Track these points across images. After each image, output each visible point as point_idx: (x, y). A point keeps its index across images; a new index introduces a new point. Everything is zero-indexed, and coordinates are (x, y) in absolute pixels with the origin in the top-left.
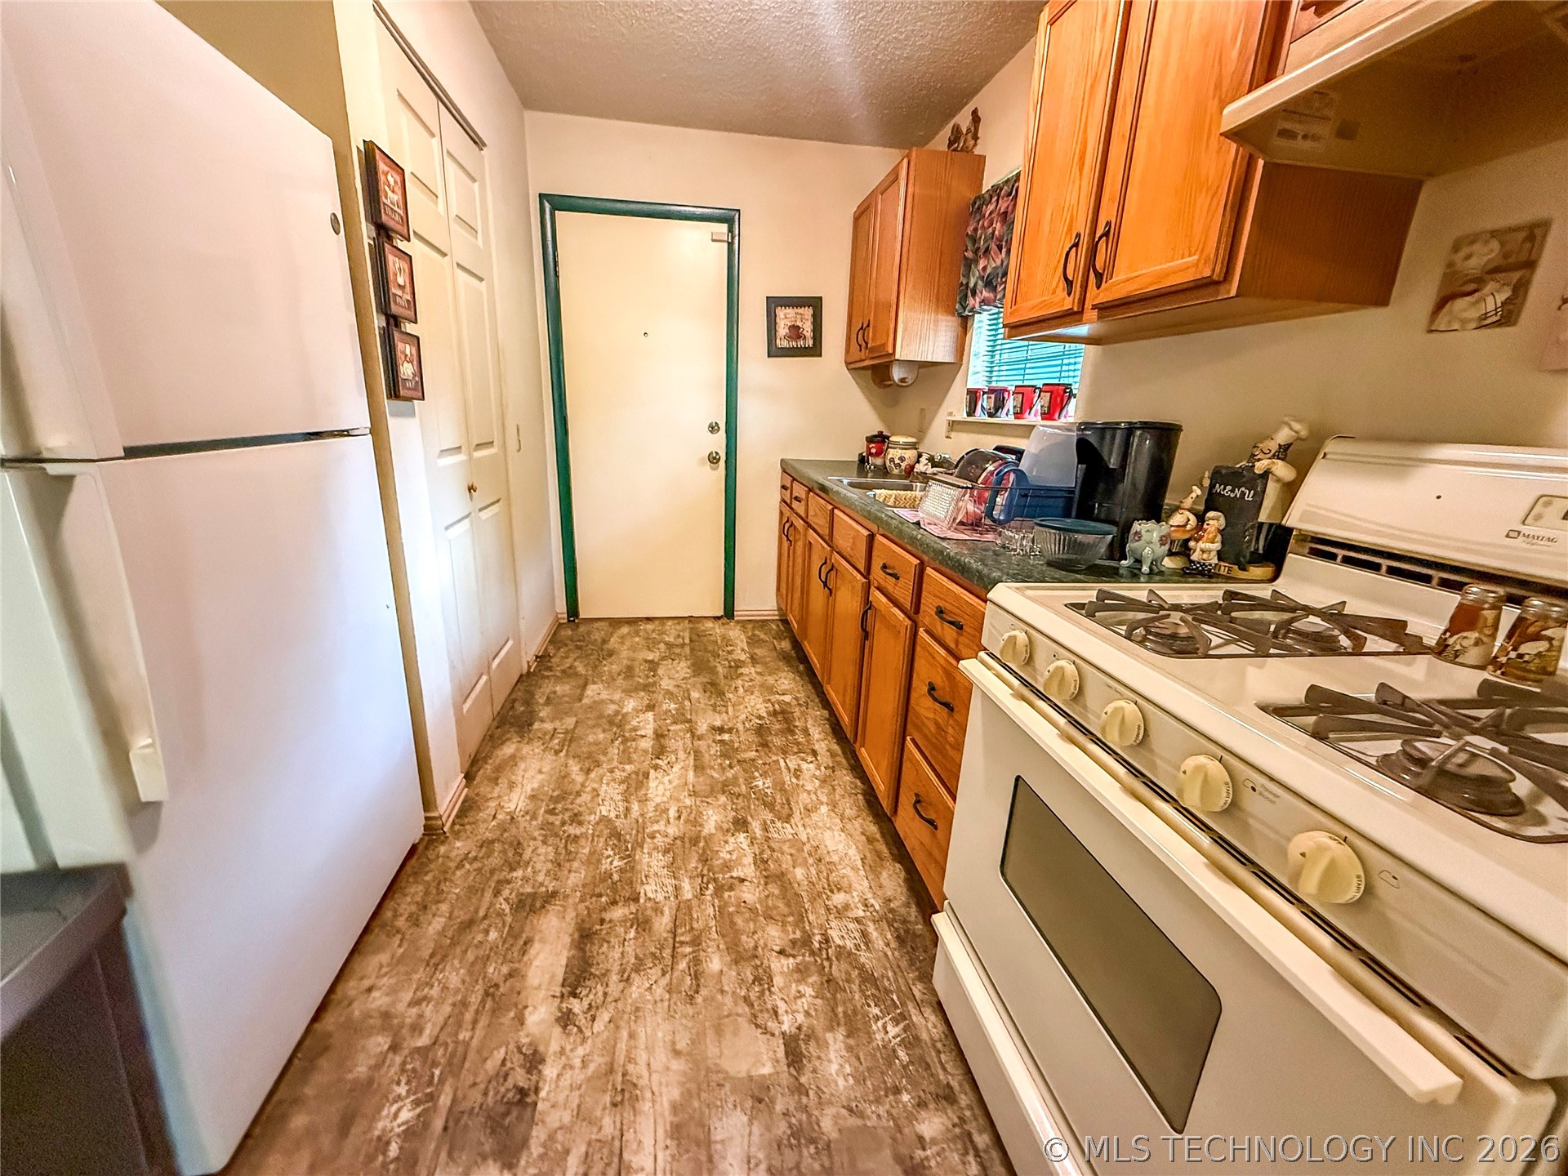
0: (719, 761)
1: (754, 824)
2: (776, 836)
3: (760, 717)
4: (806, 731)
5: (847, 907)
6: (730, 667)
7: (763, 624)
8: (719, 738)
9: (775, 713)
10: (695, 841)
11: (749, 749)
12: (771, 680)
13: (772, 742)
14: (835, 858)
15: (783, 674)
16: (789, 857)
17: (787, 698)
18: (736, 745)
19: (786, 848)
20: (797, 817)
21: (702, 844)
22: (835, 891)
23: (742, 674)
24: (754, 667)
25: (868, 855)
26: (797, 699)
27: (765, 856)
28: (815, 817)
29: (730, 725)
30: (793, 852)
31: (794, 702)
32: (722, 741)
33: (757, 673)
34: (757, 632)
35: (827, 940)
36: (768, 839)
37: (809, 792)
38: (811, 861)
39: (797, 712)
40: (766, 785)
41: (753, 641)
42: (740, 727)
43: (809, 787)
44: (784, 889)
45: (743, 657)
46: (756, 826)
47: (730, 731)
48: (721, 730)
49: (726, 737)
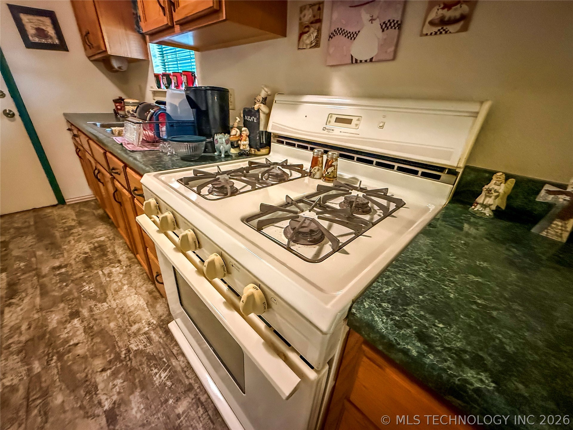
0: (59, 285)
1: (83, 311)
2: (98, 311)
3: (86, 253)
4: (114, 253)
5: (139, 329)
6: (65, 231)
7: (86, 203)
8: (58, 272)
9: (95, 248)
10: (42, 337)
11: (79, 272)
12: (91, 232)
13: (94, 264)
14: (132, 309)
15: (100, 227)
16: (106, 319)
17: (102, 239)
18: (70, 273)
19: (104, 316)
20: (110, 297)
21: (48, 336)
22: (133, 324)
23: (73, 233)
24: (80, 227)
25: (150, 300)
26: (108, 237)
27: (91, 325)
28: (120, 293)
29: (66, 263)
30: (108, 315)
31: (107, 239)
32: (60, 274)
33: (83, 230)
34: (82, 208)
35: (129, 351)
36: (92, 316)
37: (116, 282)
38: (119, 316)
39: (108, 244)
40: (91, 288)
41: (79, 214)
42: (73, 262)
43: (117, 280)
44: (103, 337)
45: (73, 223)
46: (85, 312)
47: (66, 266)
48: (60, 267)
49: (63, 270)
